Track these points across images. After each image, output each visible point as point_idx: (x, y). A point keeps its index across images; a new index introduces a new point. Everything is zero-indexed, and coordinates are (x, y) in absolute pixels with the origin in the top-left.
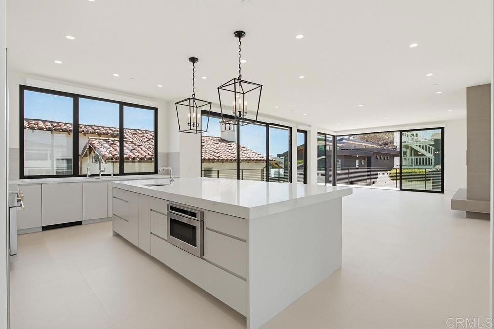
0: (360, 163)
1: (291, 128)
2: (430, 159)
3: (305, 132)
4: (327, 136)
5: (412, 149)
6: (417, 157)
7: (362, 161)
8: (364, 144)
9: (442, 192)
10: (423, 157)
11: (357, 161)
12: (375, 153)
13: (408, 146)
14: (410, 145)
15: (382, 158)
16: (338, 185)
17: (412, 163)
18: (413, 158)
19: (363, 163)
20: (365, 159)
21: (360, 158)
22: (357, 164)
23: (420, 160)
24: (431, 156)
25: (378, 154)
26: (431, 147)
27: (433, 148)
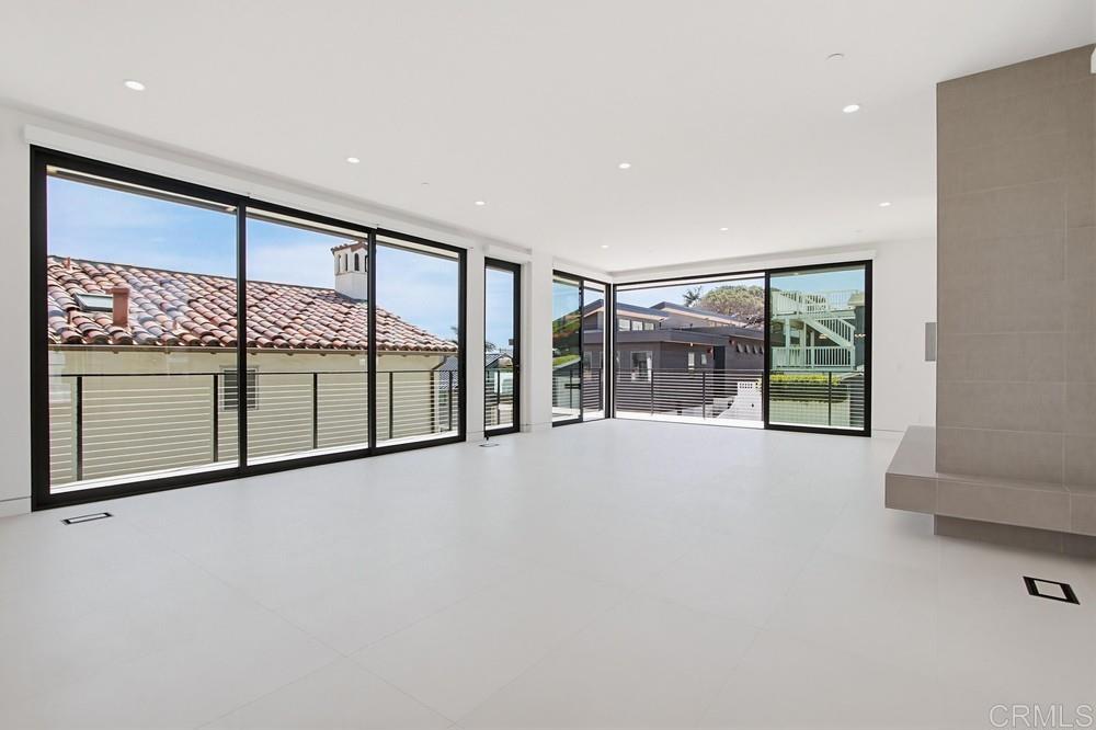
0: (698, 360)
1: (463, 253)
2: (846, 353)
3: (516, 269)
4: (586, 283)
5: (810, 330)
6: (820, 348)
7: (704, 356)
8: (711, 318)
9: (867, 433)
10: (833, 348)
11: (691, 357)
12: (732, 338)
13: (802, 323)
14: (806, 322)
15: (749, 351)
16: (619, 414)
17: (808, 361)
18: (813, 348)
19: (704, 361)
20: (709, 351)
21: (697, 349)
22: (691, 363)
23: (826, 353)
24: (847, 344)
25: (739, 340)
26: (848, 325)
27: (853, 328)
